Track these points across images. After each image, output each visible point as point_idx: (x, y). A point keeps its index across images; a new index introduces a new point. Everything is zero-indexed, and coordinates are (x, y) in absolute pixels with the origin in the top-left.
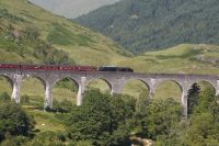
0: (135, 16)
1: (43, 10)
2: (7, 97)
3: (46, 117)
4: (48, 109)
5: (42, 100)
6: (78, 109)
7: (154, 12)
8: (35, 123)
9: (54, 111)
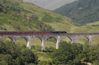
0: (81, 8)
1: (39, 7)
2: (25, 47)
3: (43, 55)
4: (43, 51)
5: (41, 47)
6: (57, 50)
7: (90, 6)
8: (38, 57)
9: (46, 52)
